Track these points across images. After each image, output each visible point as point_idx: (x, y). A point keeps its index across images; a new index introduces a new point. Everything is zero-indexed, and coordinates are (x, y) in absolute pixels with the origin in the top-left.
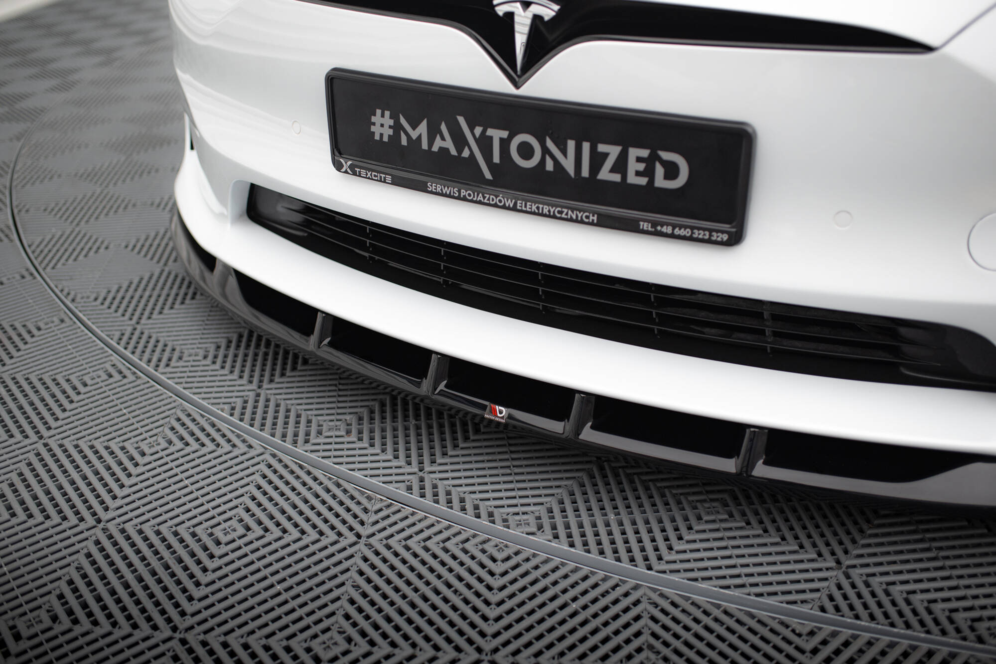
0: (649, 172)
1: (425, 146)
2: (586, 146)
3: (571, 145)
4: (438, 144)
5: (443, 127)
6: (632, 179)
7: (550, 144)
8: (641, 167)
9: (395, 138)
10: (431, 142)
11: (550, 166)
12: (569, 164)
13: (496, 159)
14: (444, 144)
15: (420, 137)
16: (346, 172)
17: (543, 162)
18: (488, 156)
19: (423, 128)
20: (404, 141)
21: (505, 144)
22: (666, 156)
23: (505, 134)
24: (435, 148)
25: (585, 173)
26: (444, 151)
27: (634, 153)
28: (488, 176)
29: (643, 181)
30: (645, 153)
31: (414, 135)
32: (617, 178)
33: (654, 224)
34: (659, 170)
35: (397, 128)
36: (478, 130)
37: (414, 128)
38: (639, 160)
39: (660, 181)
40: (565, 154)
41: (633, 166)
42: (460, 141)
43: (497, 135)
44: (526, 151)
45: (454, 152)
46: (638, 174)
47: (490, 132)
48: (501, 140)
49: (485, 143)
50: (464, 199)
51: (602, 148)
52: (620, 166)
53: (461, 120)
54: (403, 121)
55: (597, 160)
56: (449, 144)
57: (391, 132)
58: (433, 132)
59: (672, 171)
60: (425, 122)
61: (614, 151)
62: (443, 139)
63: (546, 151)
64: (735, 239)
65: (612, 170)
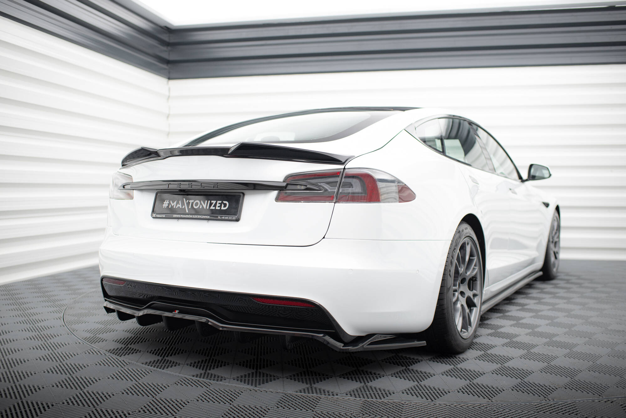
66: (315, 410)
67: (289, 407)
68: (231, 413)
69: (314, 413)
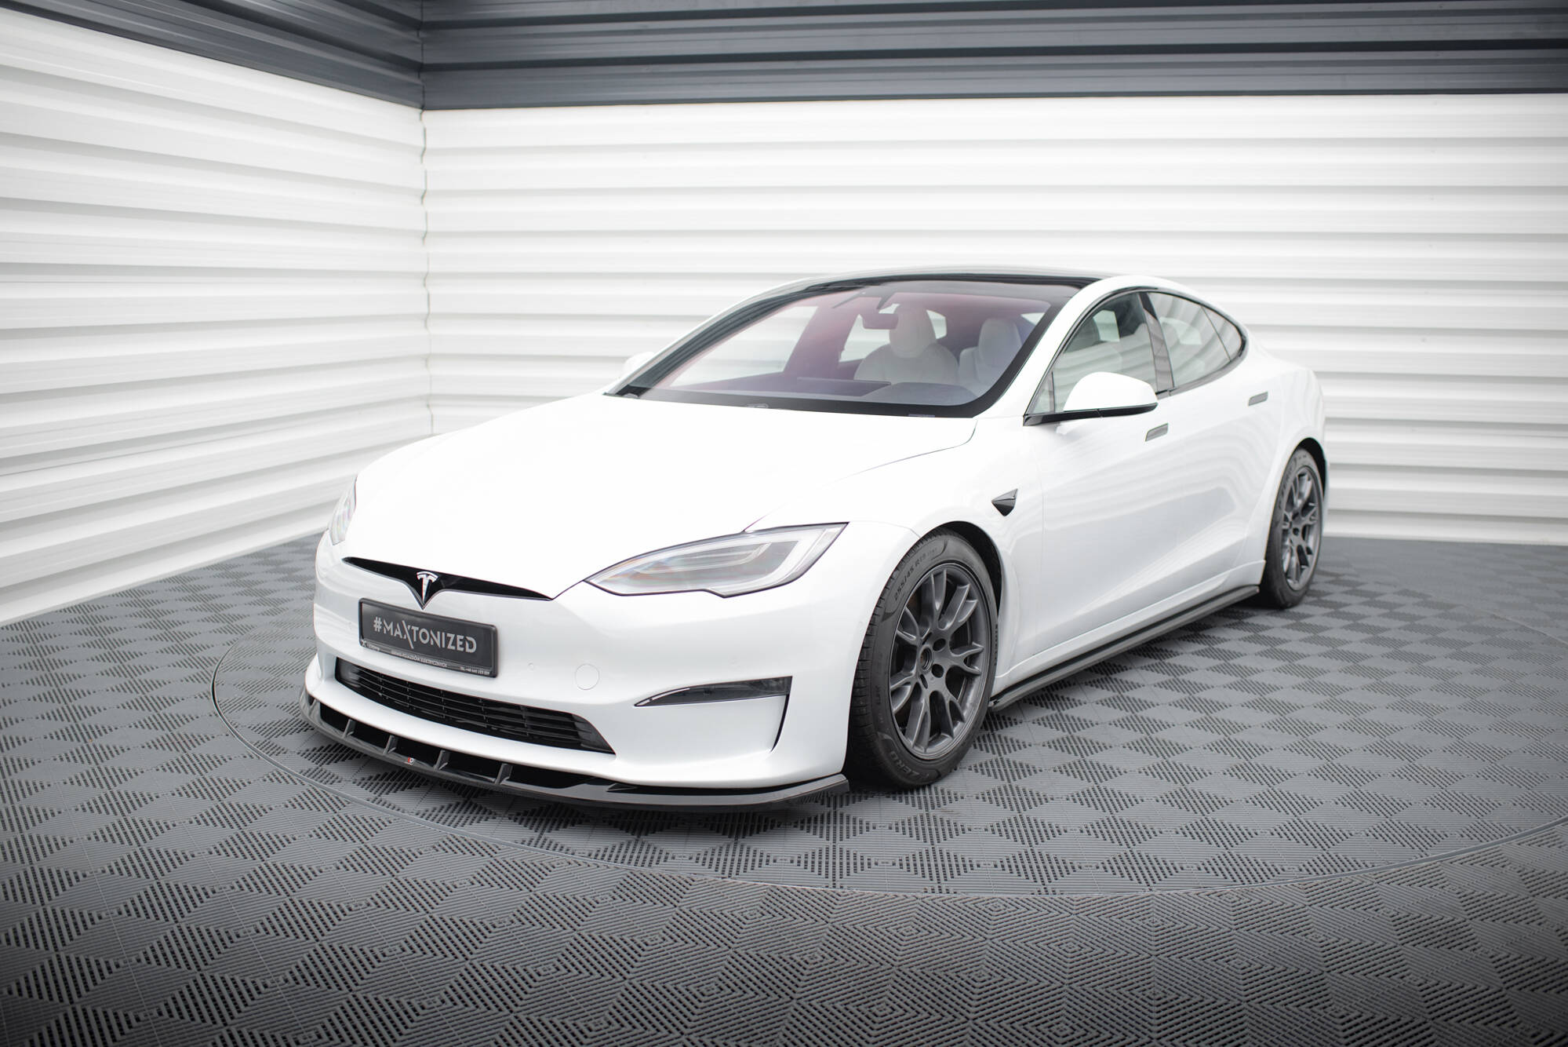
0: (463, 646)
3: (439, 633)
7: (432, 633)
8: (461, 643)
9: (382, 630)
11: (432, 643)
21: (418, 632)
22: (469, 638)
25: (444, 646)
27: (460, 637)
29: (462, 649)
30: (462, 637)
31: (388, 628)
32: (453, 648)
34: (467, 645)
38: (461, 640)
39: (468, 650)
41: (459, 643)
42: (403, 633)
43: (415, 629)
44: (424, 635)
46: (461, 646)
47: (413, 628)
49: (411, 632)
52: (454, 644)
55: (448, 639)
56: (400, 633)
58: (395, 628)
61: (452, 636)
63: (431, 636)
66: (680, 904)
67: (635, 897)
68: (529, 908)
69: (677, 909)
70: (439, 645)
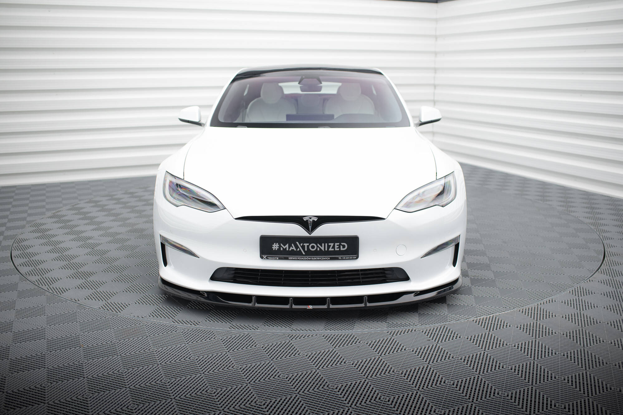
0: (339, 248)
1: (287, 249)
2: (326, 244)
3: (323, 244)
4: (291, 248)
5: (293, 245)
6: (336, 249)
7: (318, 245)
8: (338, 247)
9: (279, 249)
10: (289, 249)
11: (318, 249)
12: (323, 248)
13: (306, 250)
14: (293, 248)
15: (286, 248)
16: (265, 259)
17: (317, 249)
18: (304, 249)
19: (287, 246)
20: (282, 249)
21: (308, 246)
22: (342, 244)
23: (308, 244)
24: (290, 250)
26: (293, 250)
27: (336, 244)
28: (304, 253)
29: (338, 249)
30: (338, 244)
31: (284, 247)
32: (333, 250)
33: (342, 258)
34: (341, 247)
35: (280, 247)
36: (302, 244)
37: (285, 246)
38: (337, 245)
39: (342, 249)
40: (322, 246)
41: (336, 247)
42: (297, 247)
43: (306, 245)
45: (295, 250)
46: (337, 248)
47: (304, 244)
48: (307, 246)
49: (303, 247)
50: (299, 260)
51: (330, 244)
52: (334, 247)
53: (297, 243)
54: (282, 245)
55: (329, 247)
56: (294, 248)
57: (278, 248)
59: (344, 246)
60: (288, 244)
62: (292, 247)
63: (318, 246)
64: (357, 258)
65: (332, 248)
70: (323, 250)
